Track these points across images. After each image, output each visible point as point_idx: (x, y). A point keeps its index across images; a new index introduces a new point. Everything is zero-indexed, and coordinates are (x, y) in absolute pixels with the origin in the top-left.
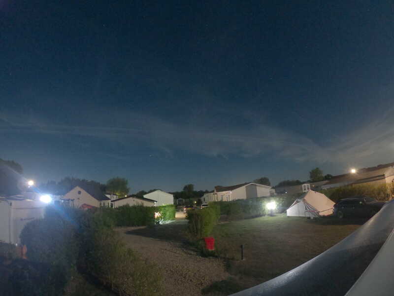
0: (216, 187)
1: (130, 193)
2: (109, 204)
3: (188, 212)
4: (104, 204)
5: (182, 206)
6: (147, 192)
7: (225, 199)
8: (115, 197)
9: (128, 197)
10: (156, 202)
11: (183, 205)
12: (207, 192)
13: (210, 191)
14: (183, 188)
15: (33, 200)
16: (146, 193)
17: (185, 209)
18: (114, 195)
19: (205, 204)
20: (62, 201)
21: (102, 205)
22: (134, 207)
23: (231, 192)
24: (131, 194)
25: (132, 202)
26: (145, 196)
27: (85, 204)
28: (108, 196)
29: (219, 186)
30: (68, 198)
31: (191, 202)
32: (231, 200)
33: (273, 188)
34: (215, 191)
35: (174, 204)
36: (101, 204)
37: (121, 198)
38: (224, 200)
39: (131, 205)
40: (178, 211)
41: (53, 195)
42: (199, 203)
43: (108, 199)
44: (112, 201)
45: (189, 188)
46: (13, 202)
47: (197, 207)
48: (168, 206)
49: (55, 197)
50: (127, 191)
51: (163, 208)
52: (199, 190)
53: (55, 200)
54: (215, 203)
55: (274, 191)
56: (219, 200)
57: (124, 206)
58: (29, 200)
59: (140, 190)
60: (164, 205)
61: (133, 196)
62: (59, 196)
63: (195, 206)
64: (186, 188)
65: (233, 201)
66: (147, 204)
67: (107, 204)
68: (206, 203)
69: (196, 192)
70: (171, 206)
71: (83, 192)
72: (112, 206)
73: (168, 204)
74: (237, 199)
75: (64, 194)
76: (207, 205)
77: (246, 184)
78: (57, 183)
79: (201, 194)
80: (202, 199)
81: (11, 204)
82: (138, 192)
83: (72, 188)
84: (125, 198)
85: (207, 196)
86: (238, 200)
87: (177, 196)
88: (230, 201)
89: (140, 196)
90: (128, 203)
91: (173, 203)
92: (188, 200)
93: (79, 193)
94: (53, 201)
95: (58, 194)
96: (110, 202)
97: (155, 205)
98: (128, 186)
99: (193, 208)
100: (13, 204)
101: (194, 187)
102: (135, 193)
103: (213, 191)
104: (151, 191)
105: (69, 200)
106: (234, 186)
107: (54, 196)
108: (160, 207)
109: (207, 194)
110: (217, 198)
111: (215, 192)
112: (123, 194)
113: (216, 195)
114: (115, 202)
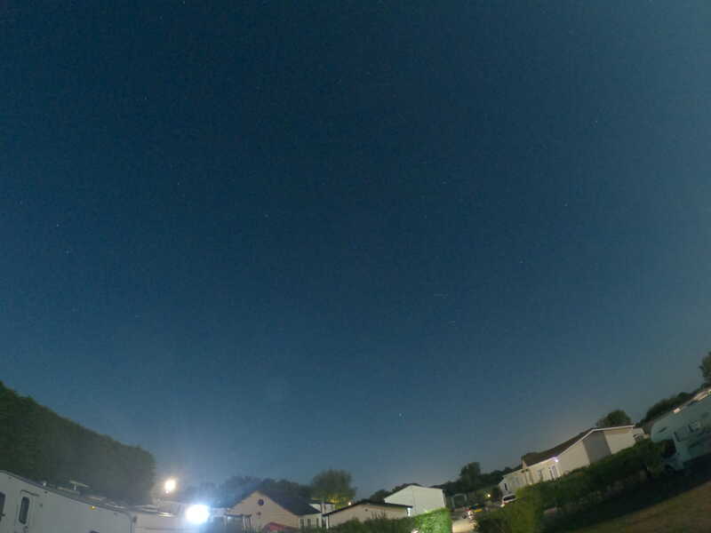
0: (524, 458)
1: (358, 498)
2: (318, 520)
3: (476, 518)
4: (309, 521)
5: (464, 508)
6: (390, 490)
7: (547, 477)
8: (329, 508)
9: (353, 505)
10: (411, 507)
11: (465, 506)
12: (508, 471)
13: (512, 468)
14: (460, 472)
15: (174, 514)
16: (388, 494)
17: (469, 513)
18: (326, 503)
19: (509, 495)
20: (229, 518)
21: (306, 524)
22: (369, 523)
23: (556, 460)
24: (360, 500)
25: (363, 514)
26: (388, 500)
27: (272, 524)
28: (316, 506)
29: (529, 455)
30: (238, 514)
31: (480, 496)
32: (559, 476)
33: (638, 426)
34: (524, 465)
35: (448, 505)
36: (302, 522)
37: (340, 507)
38: (544, 480)
39: (362, 520)
40: (456, 519)
41: (212, 507)
42: (497, 495)
43: (316, 511)
44: (324, 516)
45: (471, 471)
46: (140, 517)
47: (495, 504)
48: (436, 512)
49: (216, 512)
50: (351, 494)
51: (426, 519)
52: (492, 471)
53: (216, 516)
54: (528, 488)
55: (640, 431)
56: (536, 480)
57: (348, 522)
58: (166, 515)
59: (377, 490)
60: (427, 512)
61: (364, 502)
62: (223, 509)
63: (489, 503)
64: (464, 472)
65: (565, 476)
66: (392, 515)
67: (313, 523)
68: (510, 493)
69: (486, 476)
70: (442, 511)
71: (268, 501)
72: (324, 525)
73: (434, 509)
74: (571, 469)
75: (231, 507)
76: (513, 497)
77: (582, 435)
78: (217, 486)
79: (498, 476)
80: (501, 485)
81: (135, 520)
82: (373, 493)
83: (245, 496)
84: (349, 507)
85: (511, 478)
86: (574, 471)
87: (449, 490)
88: (559, 479)
89: (378, 500)
90: (356, 516)
91: (444, 506)
92: (472, 495)
93: (261, 503)
94: (213, 517)
95: (220, 507)
96: (319, 516)
97: (410, 513)
98: (352, 485)
99: (487, 509)
100: (138, 520)
101: (481, 466)
102: (367, 497)
103: (520, 467)
104: (398, 489)
105: (241, 516)
106: (559, 446)
107: (214, 509)
108: (420, 516)
109: (509, 475)
110: (530, 476)
111: (525, 467)
112: (345, 499)
113: (527, 473)
114: (332, 517)
